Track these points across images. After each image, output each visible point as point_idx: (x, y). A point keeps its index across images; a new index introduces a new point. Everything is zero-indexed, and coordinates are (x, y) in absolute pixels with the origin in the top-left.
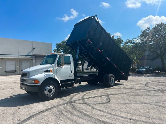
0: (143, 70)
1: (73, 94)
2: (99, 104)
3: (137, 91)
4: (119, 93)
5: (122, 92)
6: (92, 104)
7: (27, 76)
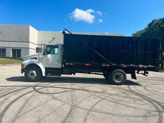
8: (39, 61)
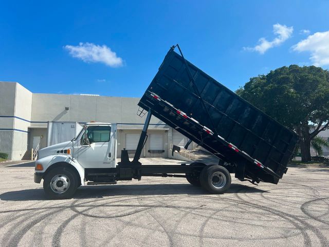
8: (73, 157)
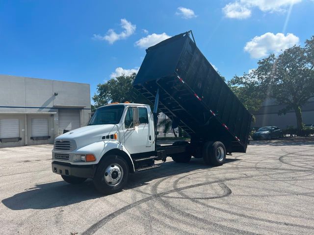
0: (264, 132)
1: (153, 180)
2: (214, 198)
3: (272, 173)
4: (240, 176)
5: (245, 174)
6: (200, 198)
7: (69, 147)
8: (120, 143)
